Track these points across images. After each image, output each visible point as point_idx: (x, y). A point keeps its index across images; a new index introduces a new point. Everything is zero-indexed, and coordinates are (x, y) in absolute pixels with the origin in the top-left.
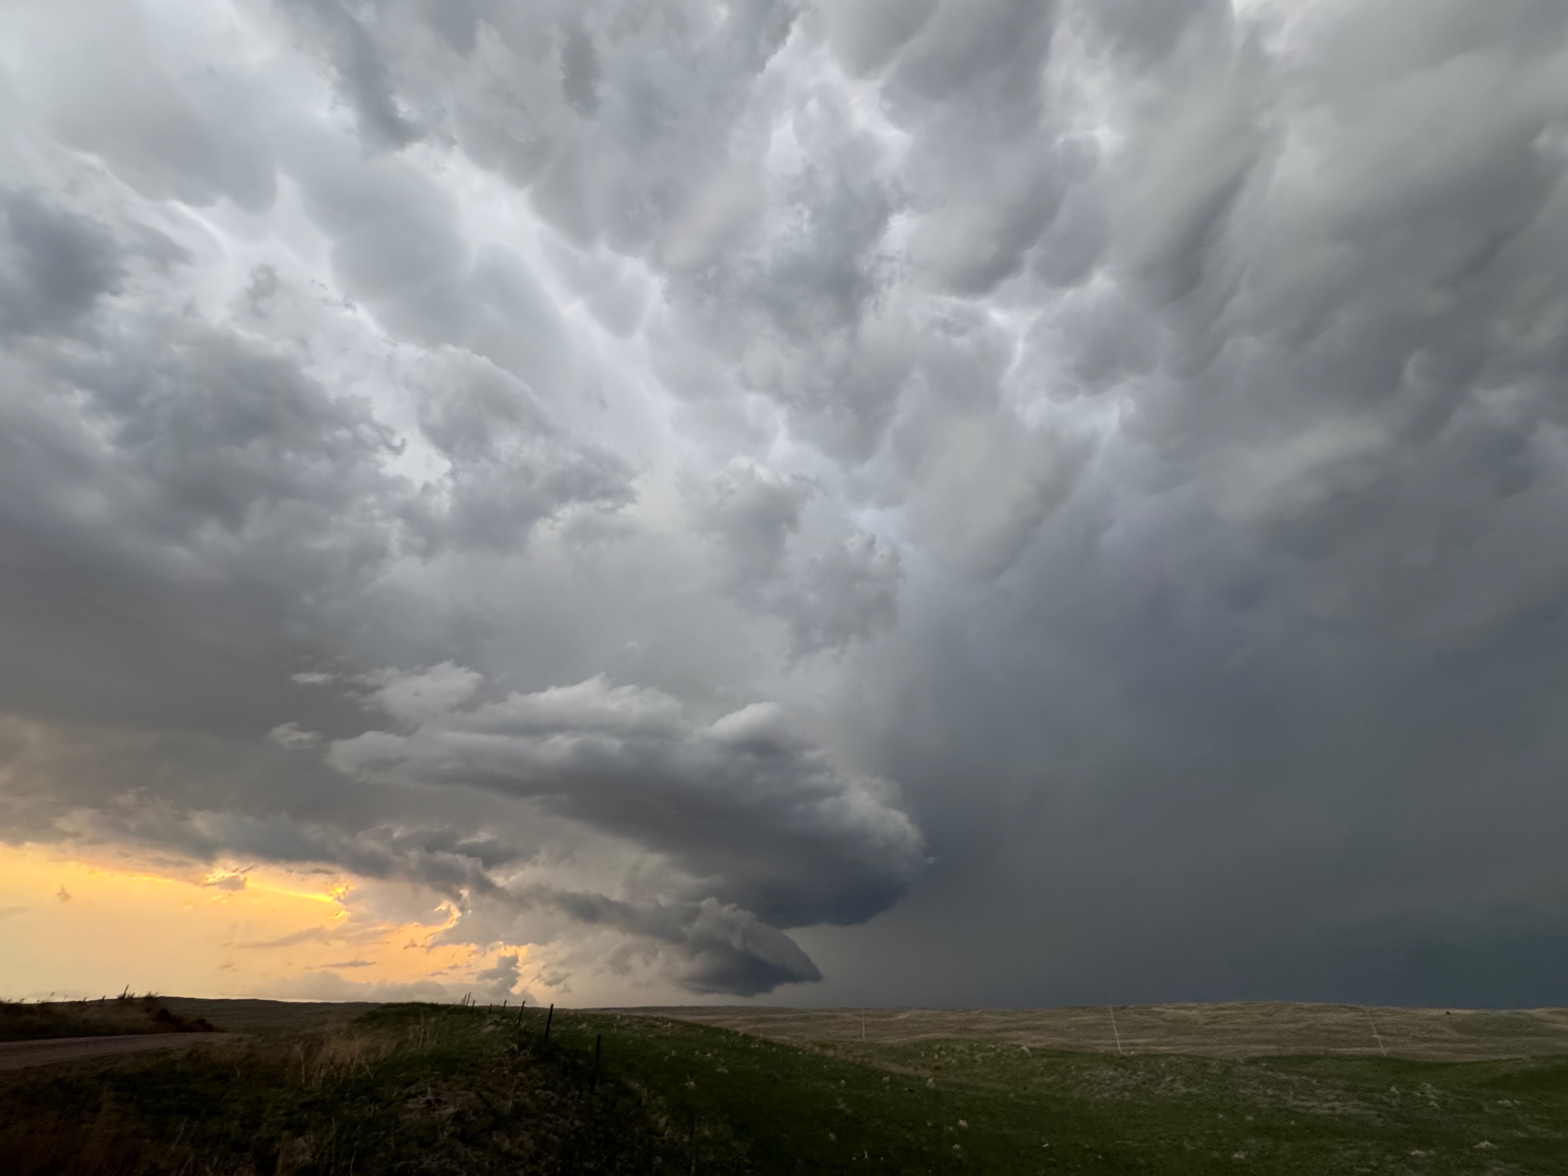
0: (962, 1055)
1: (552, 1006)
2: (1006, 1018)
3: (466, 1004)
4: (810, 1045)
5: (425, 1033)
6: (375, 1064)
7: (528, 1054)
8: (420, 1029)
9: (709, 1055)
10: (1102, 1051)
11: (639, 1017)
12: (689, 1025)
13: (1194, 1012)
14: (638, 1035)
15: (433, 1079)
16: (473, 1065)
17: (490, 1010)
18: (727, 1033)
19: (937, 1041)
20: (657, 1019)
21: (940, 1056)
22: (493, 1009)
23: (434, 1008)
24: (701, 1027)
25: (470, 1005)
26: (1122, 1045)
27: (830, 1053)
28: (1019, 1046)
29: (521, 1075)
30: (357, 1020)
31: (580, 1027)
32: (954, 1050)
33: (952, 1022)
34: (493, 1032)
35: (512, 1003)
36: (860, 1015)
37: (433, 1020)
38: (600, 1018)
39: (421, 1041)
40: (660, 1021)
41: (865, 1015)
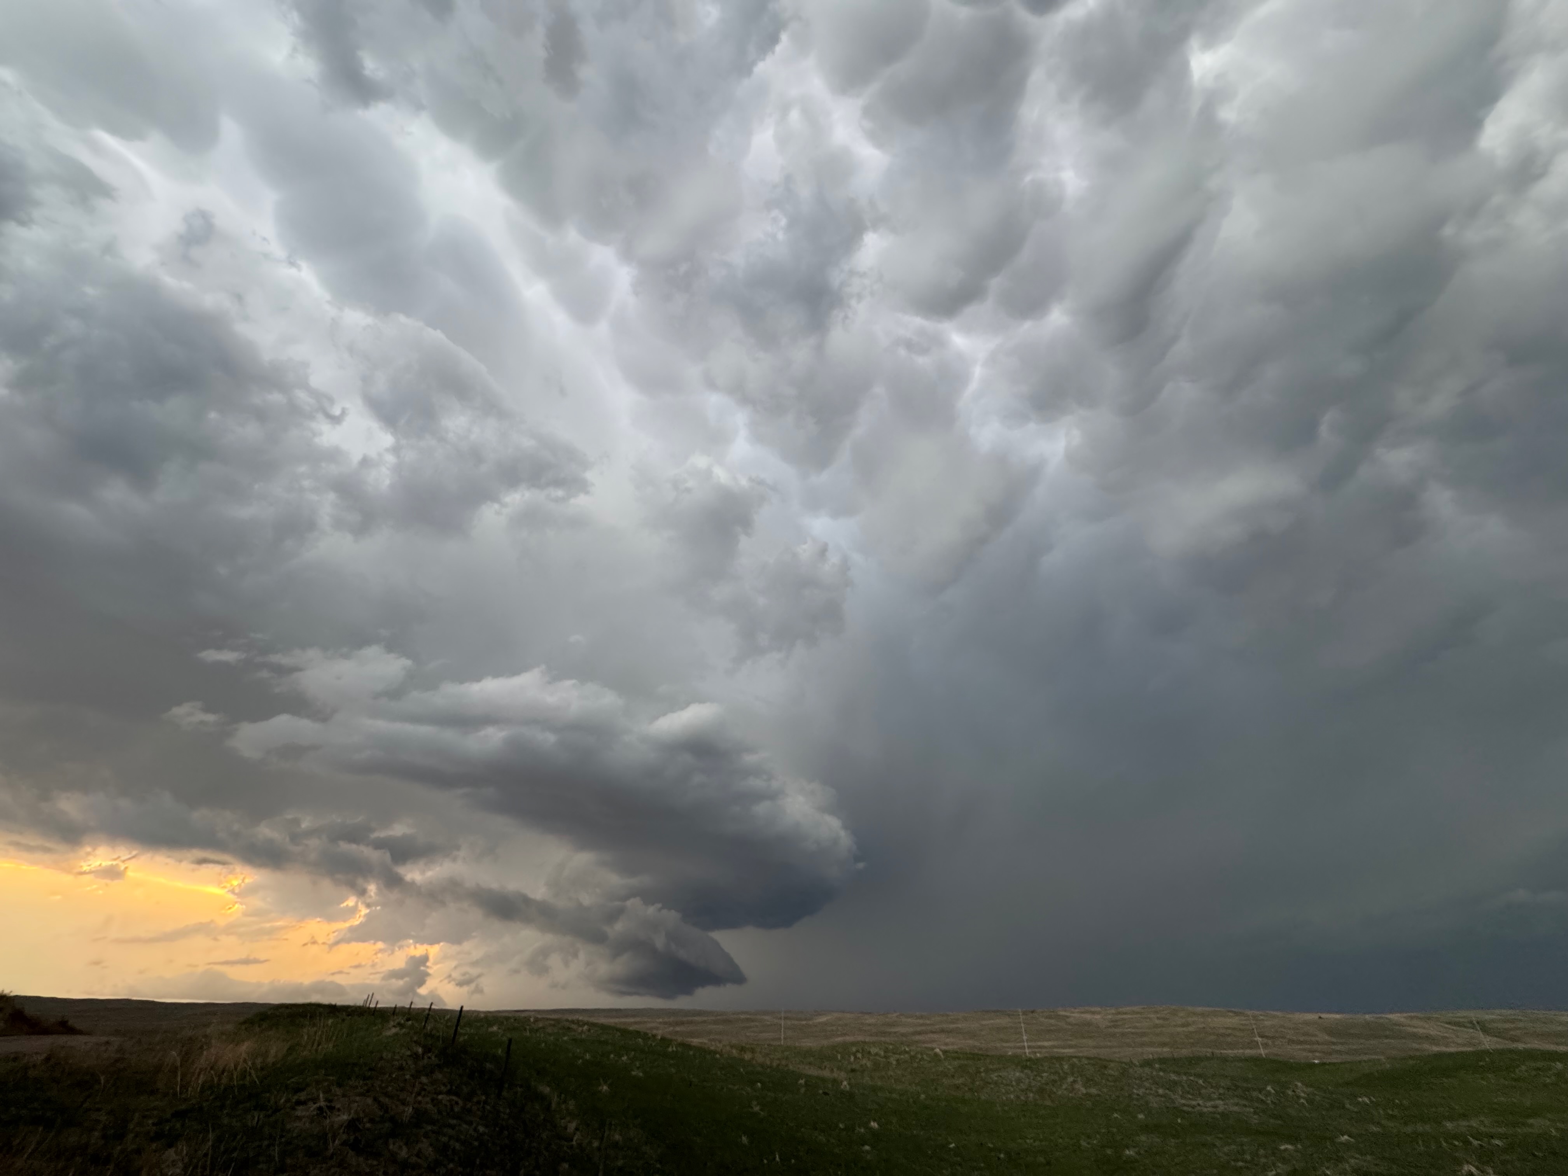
0: (878, 1058)
1: (462, 1007)
2: (922, 1021)
3: (368, 1005)
4: (728, 1048)
5: (321, 1037)
6: (262, 1069)
7: (433, 1057)
8: (316, 1033)
9: (625, 1058)
10: (1010, 1053)
12: (604, 1028)
13: (1098, 1017)
14: (552, 1038)
15: (326, 1084)
16: (371, 1069)
17: (395, 1012)
18: (645, 1036)
19: (853, 1044)
20: (573, 1022)
21: (856, 1058)
22: (397, 1011)
23: (333, 1010)
24: (618, 1030)
25: (372, 1006)
26: (1030, 1047)
27: (747, 1056)
28: (933, 1049)
29: (424, 1079)
30: (244, 1022)
31: (490, 1030)
32: (869, 1053)
33: (870, 1025)
34: (396, 1034)
35: (419, 1004)
36: (781, 1018)
37: (330, 1021)
38: (512, 1020)
39: (315, 1045)
40: (576, 1024)
41: (786, 1018)
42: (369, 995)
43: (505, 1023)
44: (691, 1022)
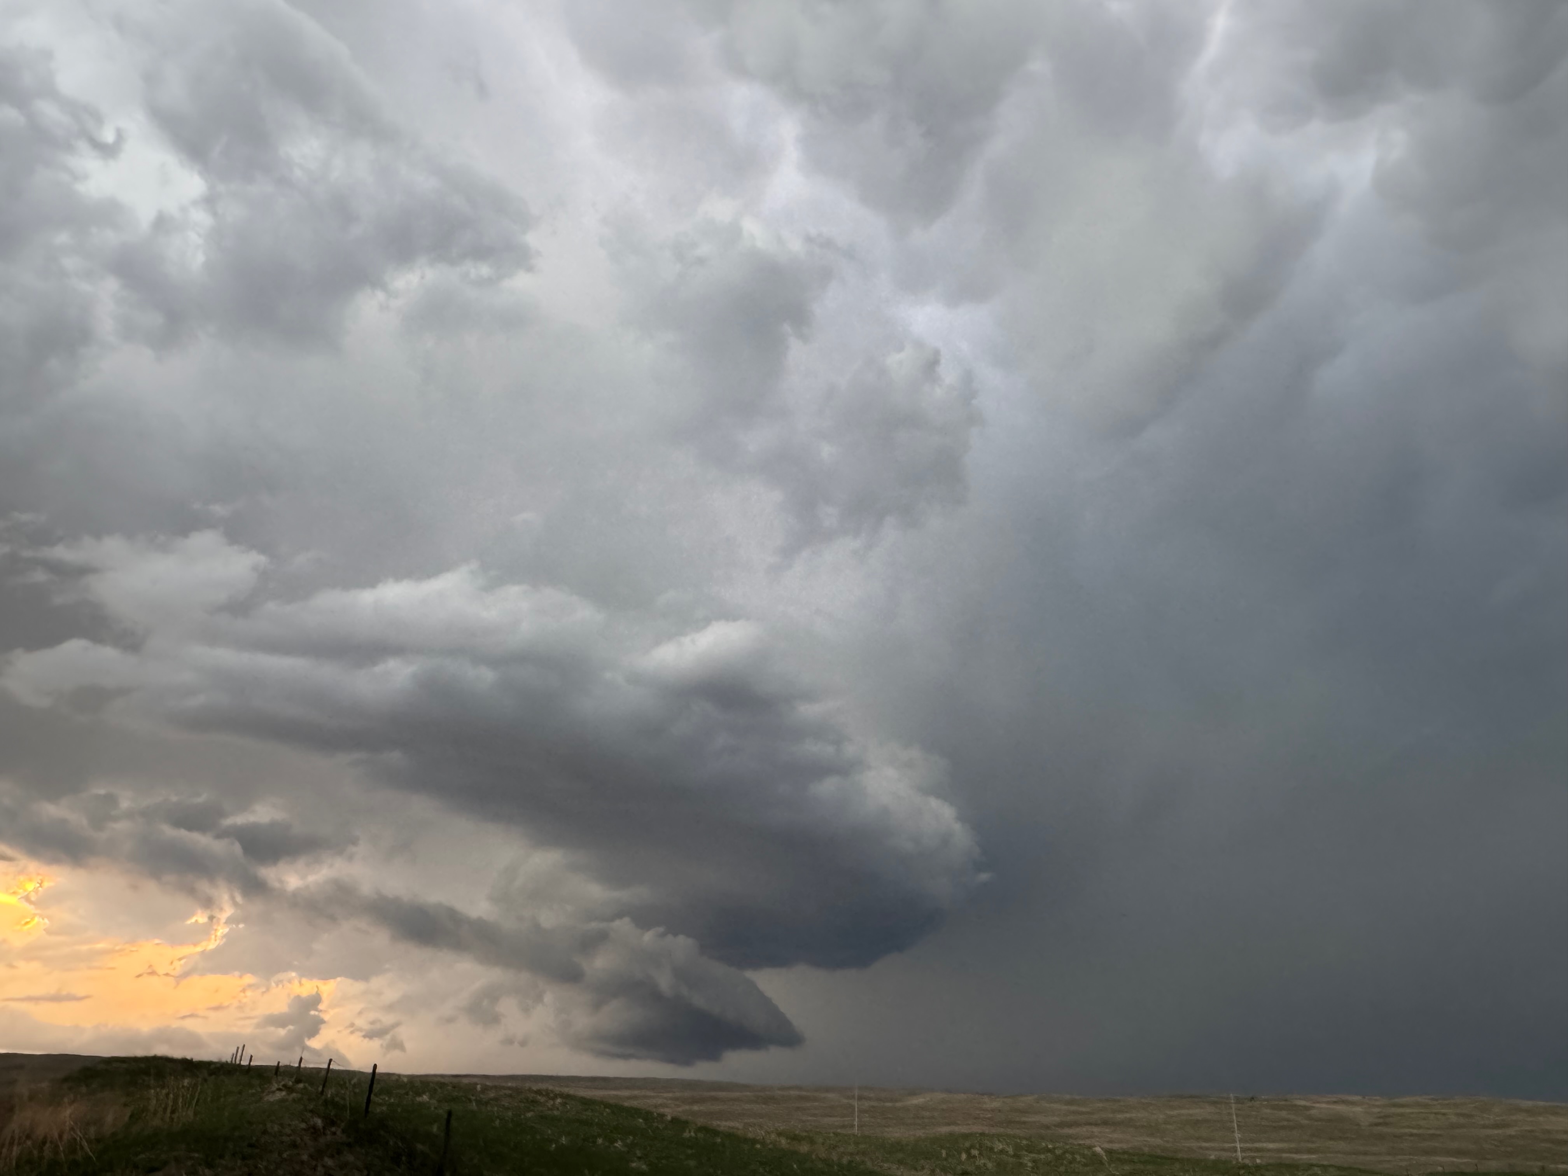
0: (1004, 1157)
1: (375, 1066)
2: (1073, 1108)
3: (238, 1062)
4: (773, 1136)
5: (175, 1101)
6: (98, 1141)
7: (339, 1133)
8: (167, 1095)
9: (618, 1144)
10: (1212, 1157)
11: (509, 1088)
12: (587, 1103)
14: (510, 1114)
15: (189, 1163)
16: (251, 1146)
17: (278, 1070)
18: (647, 1116)
19: (966, 1136)
20: (539, 1092)
21: (970, 1156)
22: (281, 1070)
23: (188, 1066)
24: (607, 1105)
25: (245, 1063)
26: (1243, 1150)
27: (804, 1148)
28: (1090, 1147)
29: (329, 1162)
30: (66, 1080)
31: (419, 1099)
32: (991, 1149)
33: (993, 1110)
34: (283, 1101)
35: (310, 1063)
36: (853, 1097)
37: (186, 1082)
38: (449, 1088)
39: (169, 1111)
40: (544, 1095)
41: (860, 1098)
42: (238, 1048)
43: (439, 1090)
44: (715, 1099)
